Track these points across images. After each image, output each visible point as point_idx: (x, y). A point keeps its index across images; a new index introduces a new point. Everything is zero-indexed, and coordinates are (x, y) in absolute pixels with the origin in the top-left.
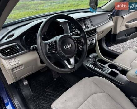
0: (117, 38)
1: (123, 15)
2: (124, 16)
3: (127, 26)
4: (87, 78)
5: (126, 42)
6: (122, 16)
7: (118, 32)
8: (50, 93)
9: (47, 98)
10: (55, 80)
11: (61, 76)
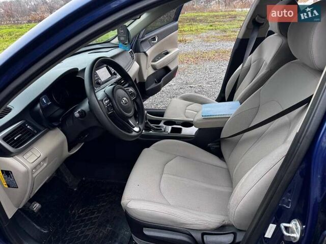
0: (147, 88)
1: (145, 50)
2: (147, 52)
3: (154, 67)
4: (146, 150)
5: (159, 92)
6: (145, 53)
7: (145, 78)
8: (82, 212)
9: (83, 221)
10: (75, 190)
11: (84, 179)
